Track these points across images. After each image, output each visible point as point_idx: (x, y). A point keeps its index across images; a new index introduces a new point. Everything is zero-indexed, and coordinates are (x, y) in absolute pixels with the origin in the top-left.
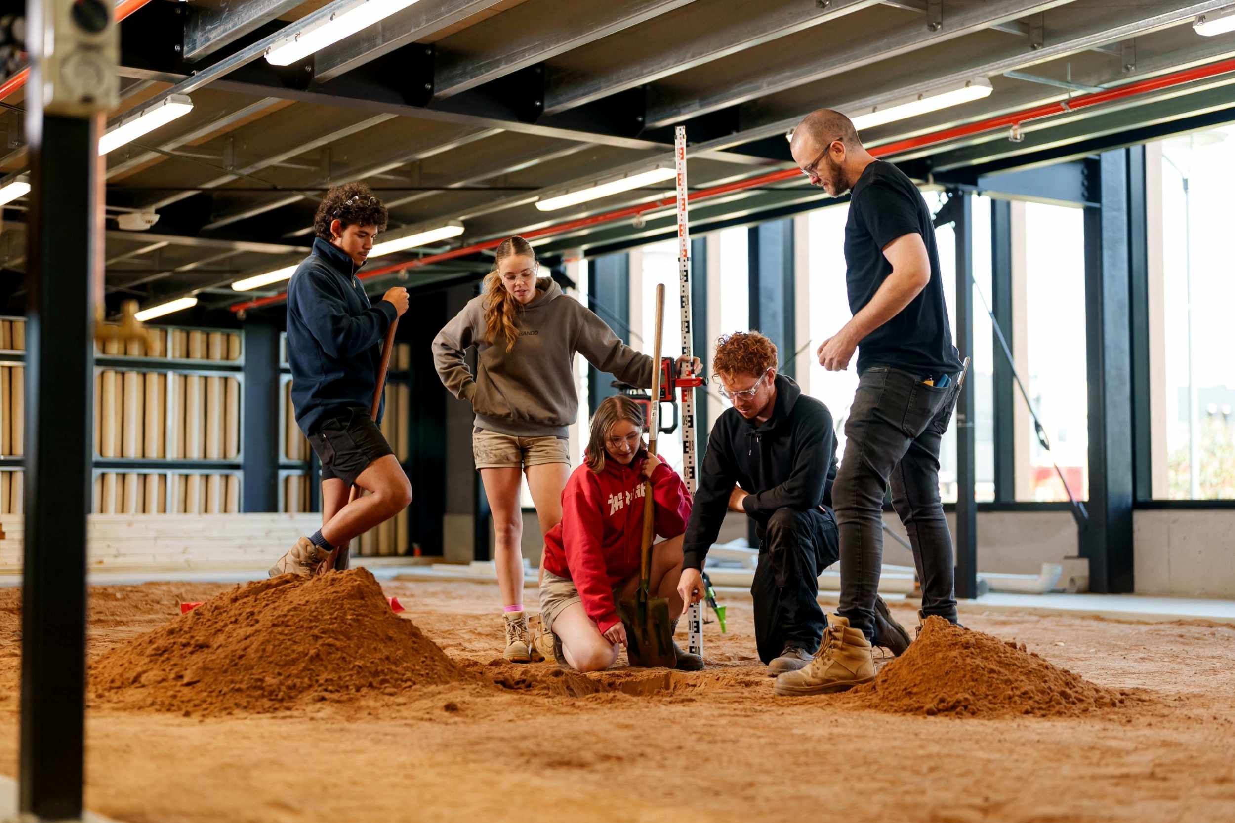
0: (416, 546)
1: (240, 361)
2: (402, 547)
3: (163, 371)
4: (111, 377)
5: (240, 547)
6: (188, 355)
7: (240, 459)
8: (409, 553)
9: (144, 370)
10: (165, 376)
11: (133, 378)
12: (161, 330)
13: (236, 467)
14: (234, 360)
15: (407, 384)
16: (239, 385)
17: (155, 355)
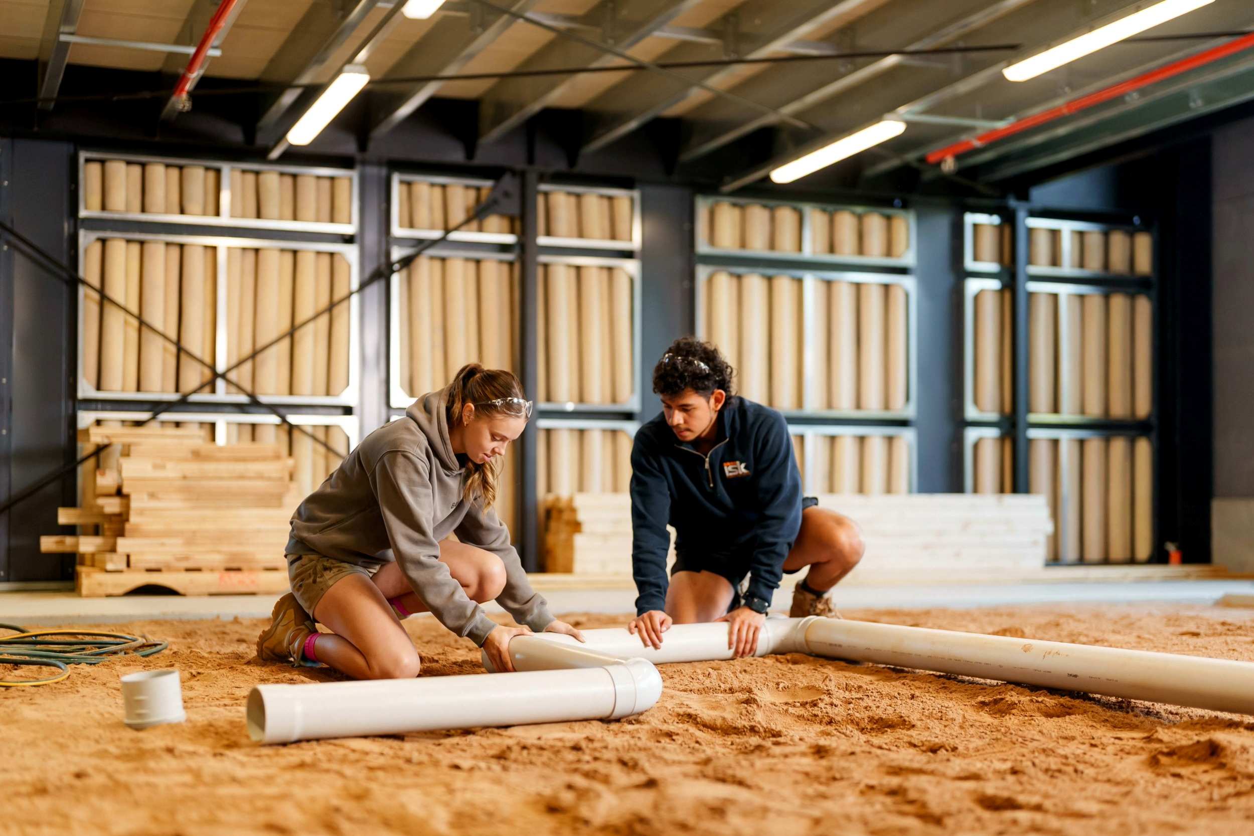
0: (1171, 548)
1: (909, 258)
2: (1143, 549)
3: (798, 273)
4: (724, 282)
5: (926, 547)
6: (832, 249)
7: (910, 412)
8: (1159, 557)
9: (770, 272)
10: (800, 281)
11: (755, 283)
12: (795, 209)
13: (903, 423)
14: (899, 256)
15: (1149, 297)
16: (907, 296)
17: (786, 250)
